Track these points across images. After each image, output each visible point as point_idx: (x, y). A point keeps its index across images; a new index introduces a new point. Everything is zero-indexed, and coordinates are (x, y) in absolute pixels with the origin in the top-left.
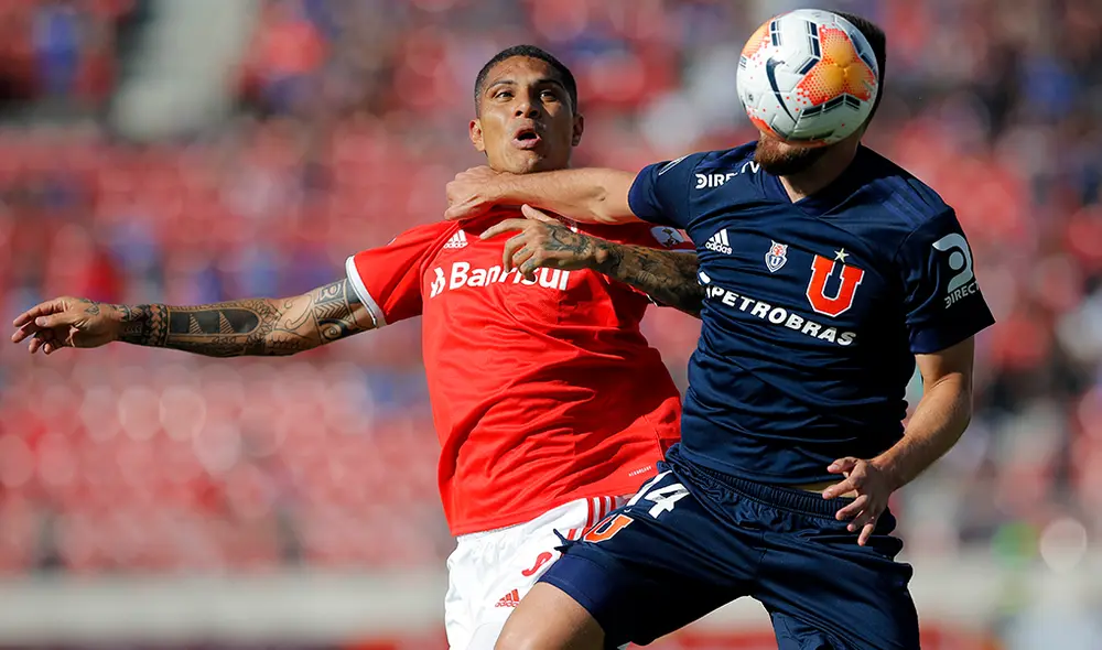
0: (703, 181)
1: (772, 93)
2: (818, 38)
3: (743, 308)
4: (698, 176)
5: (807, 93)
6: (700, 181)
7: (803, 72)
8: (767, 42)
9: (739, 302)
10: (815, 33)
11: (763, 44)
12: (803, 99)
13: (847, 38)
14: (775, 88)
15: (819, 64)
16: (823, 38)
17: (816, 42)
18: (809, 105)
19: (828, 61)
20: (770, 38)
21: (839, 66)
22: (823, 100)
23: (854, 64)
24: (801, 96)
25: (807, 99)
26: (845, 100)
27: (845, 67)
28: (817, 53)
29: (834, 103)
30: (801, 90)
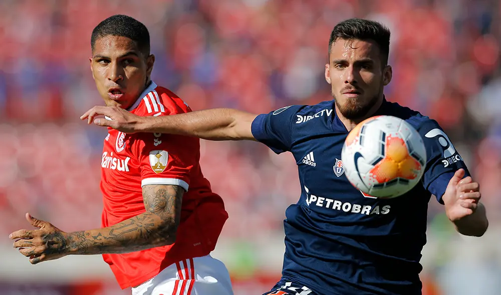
0: (301, 120)
1: (356, 172)
2: (385, 143)
3: (328, 206)
4: (298, 116)
5: (375, 176)
6: (299, 119)
7: (374, 164)
8: (357, 141)
9: (325, 203)
10: (384, 140)
11: (355, 141)
12: (373, 179)
13: (403, 143)
14: (357, 170)
15: (383, 160)
16: (388, 144)
17: (383, 146)
18: (376, 182)
19: (389, 159)
20: (358, 138)
21: (396, 162)
22: (385, 180)
23: (406, 160)
24: (372, 178)
25: (375, 180)
26: (398, 181)
27: (400, 162)
28: (383, 154)
29: (391, 182)
30: (372, 174)
